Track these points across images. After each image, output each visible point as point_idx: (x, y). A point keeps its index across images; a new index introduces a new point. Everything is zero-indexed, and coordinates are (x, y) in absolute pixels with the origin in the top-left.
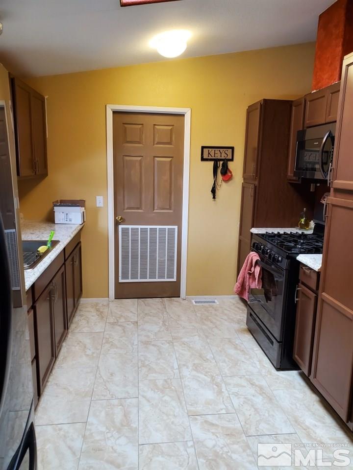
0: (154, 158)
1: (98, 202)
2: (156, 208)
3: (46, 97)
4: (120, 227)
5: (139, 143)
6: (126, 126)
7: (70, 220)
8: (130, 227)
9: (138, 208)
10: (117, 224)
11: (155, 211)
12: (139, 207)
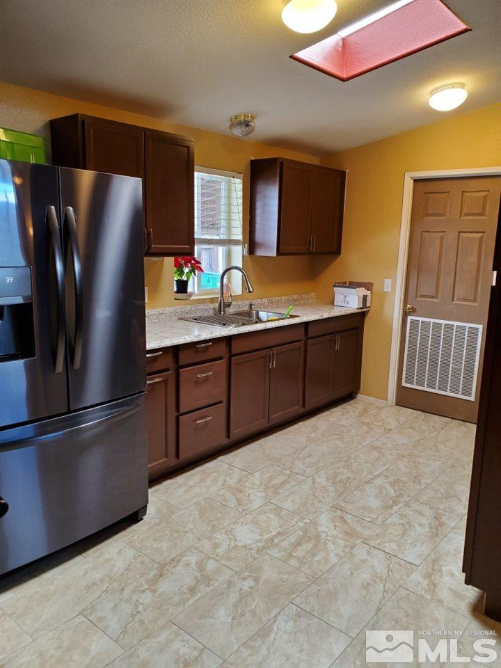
0: (459, 235)
1: (386, 286)
2: (455, 299)
3: (347, 171)
4: (410, 318)
5: (443, 215)
6: (429, 195)
7: (348, 303)
8: (421, 319)
9: (433, 297)
10: (405, 314)
11: (454, 302)
12: (434, 295)
